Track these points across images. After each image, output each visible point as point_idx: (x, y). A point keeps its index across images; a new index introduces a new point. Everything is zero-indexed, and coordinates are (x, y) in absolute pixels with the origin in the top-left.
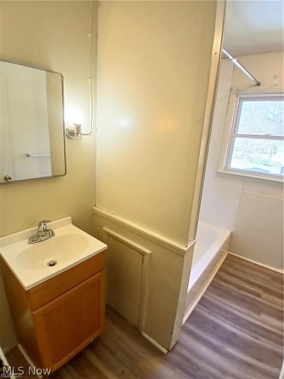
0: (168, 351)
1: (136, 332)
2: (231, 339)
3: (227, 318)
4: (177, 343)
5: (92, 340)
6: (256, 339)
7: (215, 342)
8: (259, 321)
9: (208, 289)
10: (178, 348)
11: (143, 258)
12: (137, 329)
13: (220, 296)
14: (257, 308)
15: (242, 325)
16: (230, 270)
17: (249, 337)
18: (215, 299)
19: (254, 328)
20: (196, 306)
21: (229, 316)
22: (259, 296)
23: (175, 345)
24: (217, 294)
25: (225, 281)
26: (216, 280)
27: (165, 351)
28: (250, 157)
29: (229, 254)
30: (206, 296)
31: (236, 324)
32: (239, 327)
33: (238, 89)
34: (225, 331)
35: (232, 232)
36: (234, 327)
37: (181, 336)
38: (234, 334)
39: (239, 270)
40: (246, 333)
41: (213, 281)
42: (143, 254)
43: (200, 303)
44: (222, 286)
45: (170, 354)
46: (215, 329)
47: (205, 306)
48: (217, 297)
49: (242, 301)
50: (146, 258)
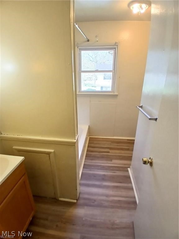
0: (77, 200)
1: (55, 201)
2: (104, 178)
3: (98, 169)
4: (80, 194)
5: (31, 219)
6: (115, 173)
7: (97, 183)
8: (113, 164)
9: (85, 159)
10: (81, 196)
11: (49, 156)
12: (55, 199)
13: (92, 160)
14: (109, 158)
15: (106, 169)
16: (92, 145)
17: (112, 173)
18: (90, 162)
19: (112, 168)
20: (83, 170)
21: (99, 168)
22: (108, 152)
23: (79, 195)
24: (90, 160)
25: (92, 152)
26: (87, 153)
27: (76, 201)
28: (85, 83)
29: (90, 137)
30: (86, 163)
31: (104, 170)
32: (106, 171)
33: (78, 43)
34: (100, 175)
35: (89, 126)
36: (104, 172)
37: (81, 189)
38: (104, 175)
39: (97, 144)
40: (109, 172)
41: (86, 154)
42: (49, 154)
43: (84, 168)
44: (91, 154)
45: (78, 201)
46: (95, 177)
47: (87, 168)
48: (91, 161)
49: (102, 158)
50: (51, 155)
